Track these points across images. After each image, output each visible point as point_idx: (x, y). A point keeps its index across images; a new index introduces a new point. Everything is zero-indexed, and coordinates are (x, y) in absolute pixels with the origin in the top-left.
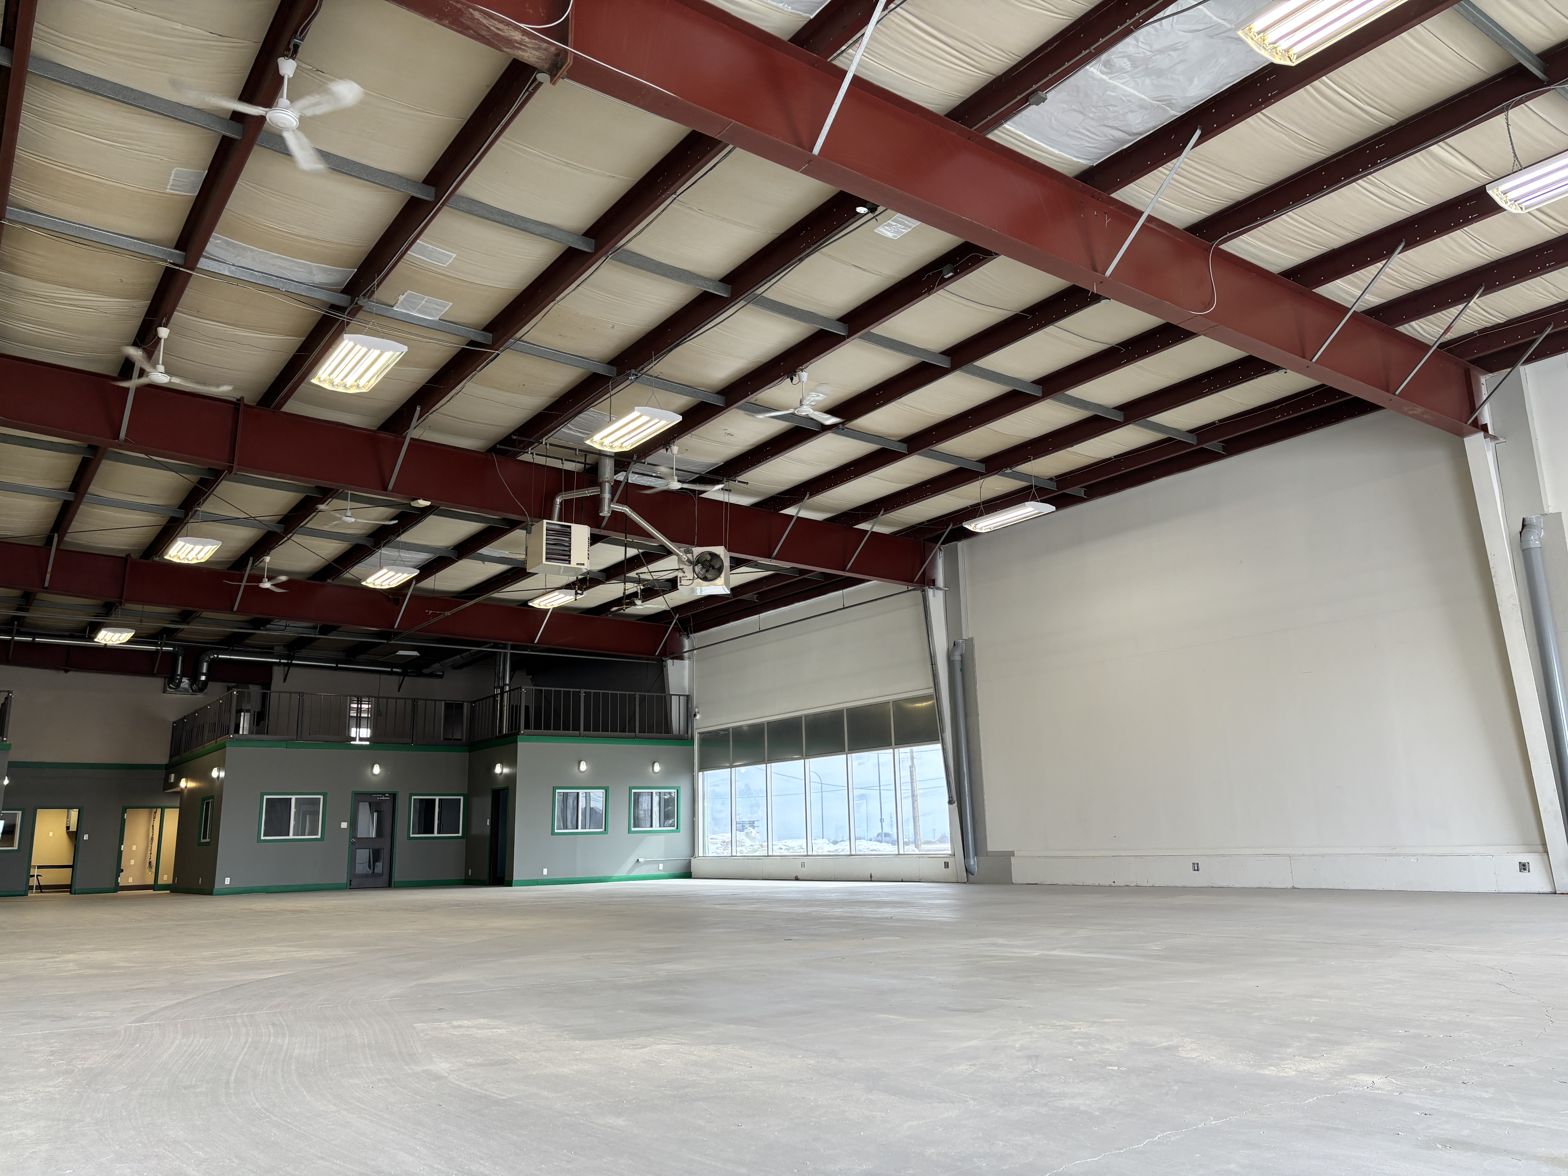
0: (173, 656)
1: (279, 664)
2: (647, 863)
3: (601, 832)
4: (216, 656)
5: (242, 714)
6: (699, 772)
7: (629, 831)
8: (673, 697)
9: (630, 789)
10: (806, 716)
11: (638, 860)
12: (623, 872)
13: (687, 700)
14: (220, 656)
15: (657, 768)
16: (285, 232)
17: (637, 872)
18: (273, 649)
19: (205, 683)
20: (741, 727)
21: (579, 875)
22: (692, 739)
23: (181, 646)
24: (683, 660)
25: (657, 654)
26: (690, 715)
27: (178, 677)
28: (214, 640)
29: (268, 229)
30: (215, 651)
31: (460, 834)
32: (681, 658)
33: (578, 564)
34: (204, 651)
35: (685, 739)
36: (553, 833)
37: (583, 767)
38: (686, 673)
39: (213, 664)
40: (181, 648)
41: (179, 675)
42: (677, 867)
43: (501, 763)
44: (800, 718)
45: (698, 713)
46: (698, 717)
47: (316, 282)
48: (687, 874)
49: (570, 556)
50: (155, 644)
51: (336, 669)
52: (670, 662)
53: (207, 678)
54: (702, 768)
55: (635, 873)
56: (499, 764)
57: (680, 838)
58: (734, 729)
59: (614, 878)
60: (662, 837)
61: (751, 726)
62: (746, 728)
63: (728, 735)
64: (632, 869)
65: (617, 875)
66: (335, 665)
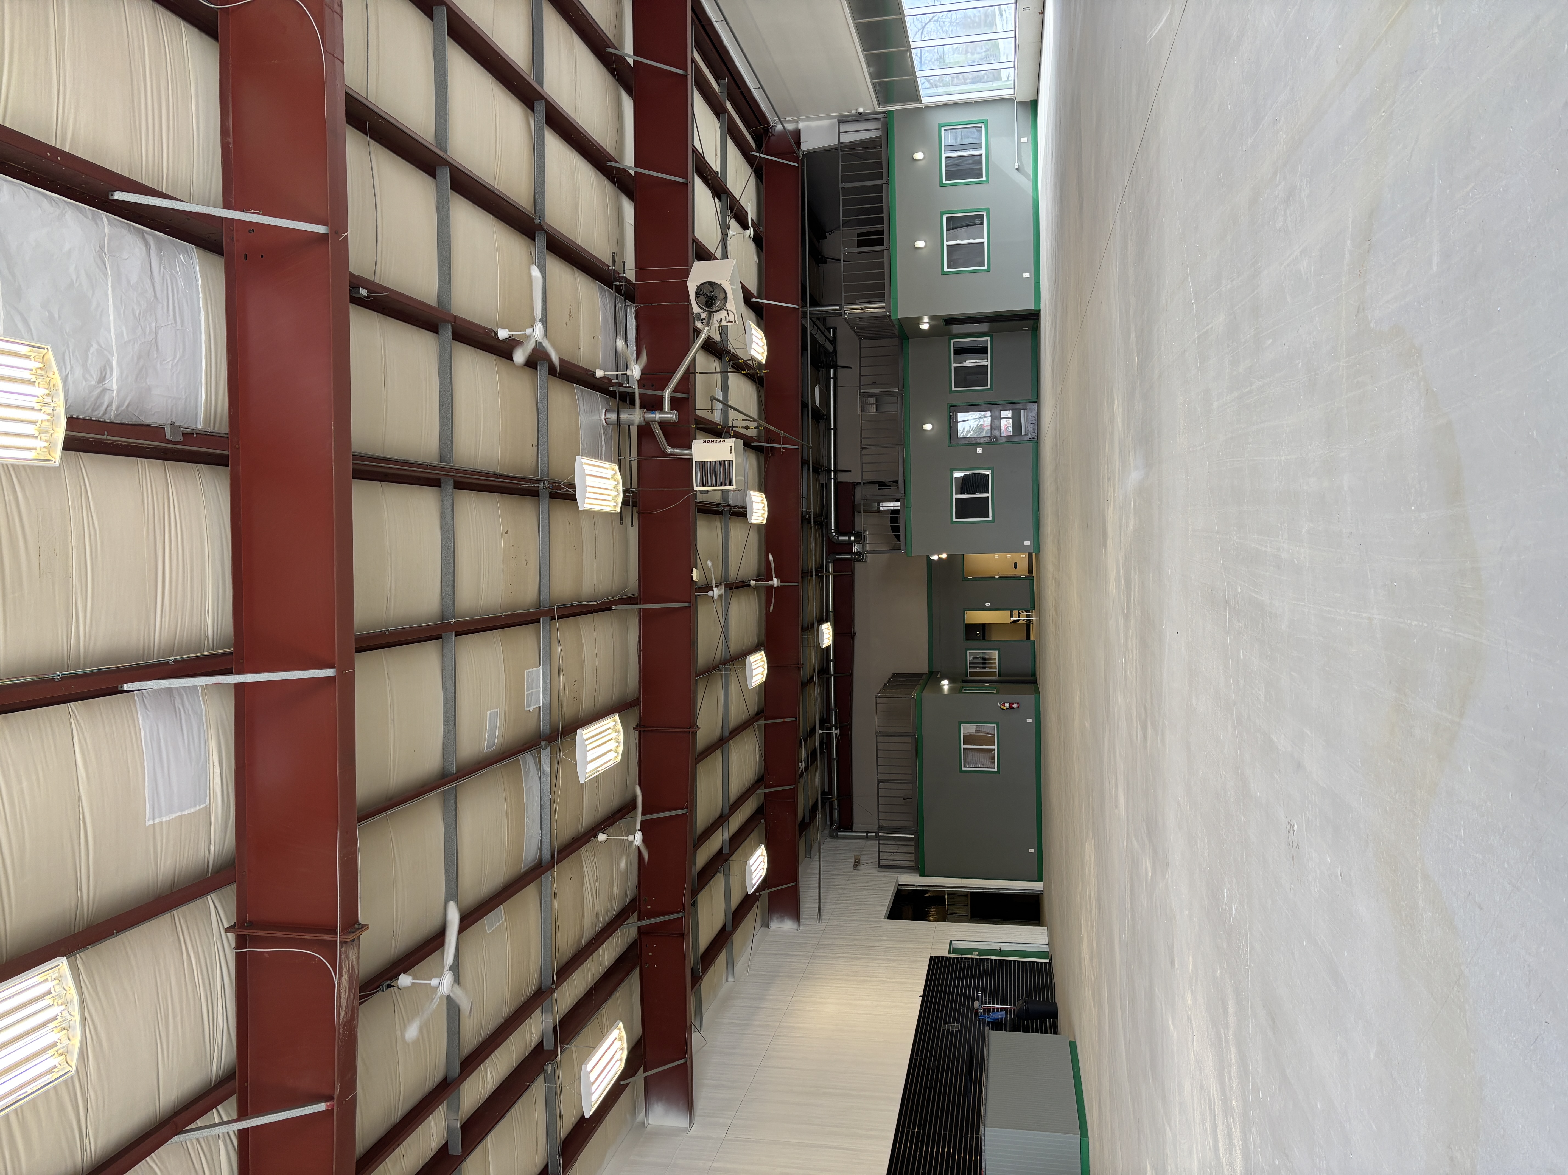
0: (836, 562)
1: (835, 479)
2: (1020, 160)
3: (987, 216)
4: (833, 531)
5: (881, 508)
6: (921, 102)
7: (986, 182)
8: (842, 141)
9: (942, 185)
10: (854, 19)
11: (1016, 169)
12: (1027, 185)
13: (843, 122)
14: (833, 528)
15: (919, 156)
16: (508, 831)
17: (1029, 170)
18: (823, 484)
19: (857, 536)
20: (870, 73)
21: (1031, 237)
22: (885, 112)
23: (827, 557)
24: (799, 130)
25: (796, 165)
26: (861, 118)
27: (853, 556)
28: (819, 533)
29: (509, 843)
30: (829, 532)
31: (988, 339)
32: (797, 133)
33: (731, 453)
34: (829, 539)
35: (887, 121)
36: (988, 270)
37: (920, 244)
38: (814, 124)
39: (840, 532)
40: (829, 557)
41: (852, 557)
42: (1024, 117)
43: (919, 324)
44: (857, 26)
45: (857, 110)
46: (861, 110)
47: (537, 772)
48: (1033, 105)
49: (724, 461)
50: (827, 577)
51: (835, 429)
52: (805, 147)
53: (853, 536)
54: (917, 98)
55: (1030, 172)
56: (920, 326)
57: (993, 116)
58: (872, 78)
59: (1035, 197)
60: (992, 141)
61: (869, 65)
62: (872, 69)
63: (880, 83)
64: (1025, 175)
65: (1031, 193)
66: (832, 431)
